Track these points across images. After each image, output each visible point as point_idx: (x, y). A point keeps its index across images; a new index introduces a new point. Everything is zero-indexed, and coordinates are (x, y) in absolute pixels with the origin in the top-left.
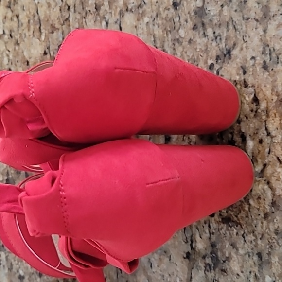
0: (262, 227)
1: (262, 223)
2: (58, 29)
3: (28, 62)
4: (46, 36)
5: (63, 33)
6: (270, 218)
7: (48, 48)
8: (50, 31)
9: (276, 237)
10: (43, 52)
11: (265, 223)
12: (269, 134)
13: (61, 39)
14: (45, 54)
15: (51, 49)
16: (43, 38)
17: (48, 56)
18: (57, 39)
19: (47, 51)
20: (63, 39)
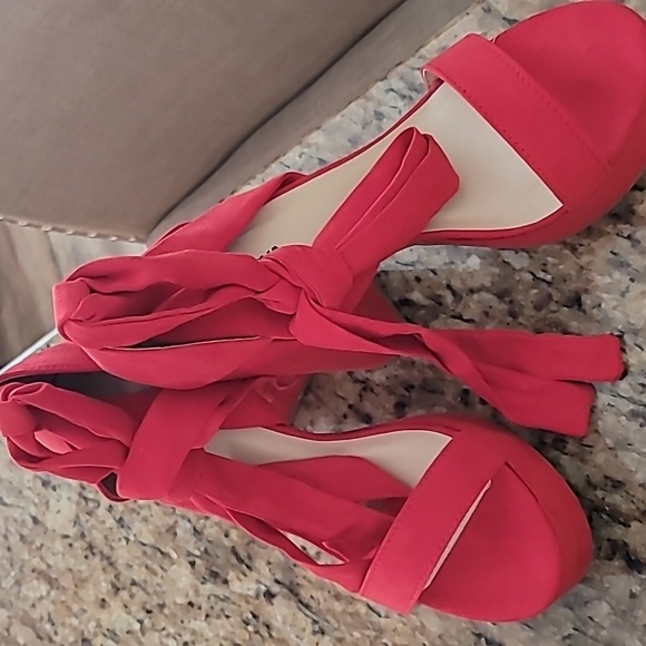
0: (526, 327)
1: (520, 324)
2: (176, 522)
3: (191, 604)
4: (174, 550)
5: (183, 517)
6: (517, 309)
7: (189, 554)
8: (172, 537)
9: (544, 311)
10: (189, 566)
11: (521, 320)
12: (412, 264)
13: (188, 525)
14: (192, 564)
15: (191, 551)
16: (174, 555)
17: (198, 561)
18: (186, 532)
19: (191, 559)
20: (189, 521)
